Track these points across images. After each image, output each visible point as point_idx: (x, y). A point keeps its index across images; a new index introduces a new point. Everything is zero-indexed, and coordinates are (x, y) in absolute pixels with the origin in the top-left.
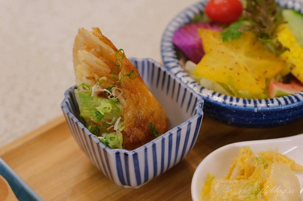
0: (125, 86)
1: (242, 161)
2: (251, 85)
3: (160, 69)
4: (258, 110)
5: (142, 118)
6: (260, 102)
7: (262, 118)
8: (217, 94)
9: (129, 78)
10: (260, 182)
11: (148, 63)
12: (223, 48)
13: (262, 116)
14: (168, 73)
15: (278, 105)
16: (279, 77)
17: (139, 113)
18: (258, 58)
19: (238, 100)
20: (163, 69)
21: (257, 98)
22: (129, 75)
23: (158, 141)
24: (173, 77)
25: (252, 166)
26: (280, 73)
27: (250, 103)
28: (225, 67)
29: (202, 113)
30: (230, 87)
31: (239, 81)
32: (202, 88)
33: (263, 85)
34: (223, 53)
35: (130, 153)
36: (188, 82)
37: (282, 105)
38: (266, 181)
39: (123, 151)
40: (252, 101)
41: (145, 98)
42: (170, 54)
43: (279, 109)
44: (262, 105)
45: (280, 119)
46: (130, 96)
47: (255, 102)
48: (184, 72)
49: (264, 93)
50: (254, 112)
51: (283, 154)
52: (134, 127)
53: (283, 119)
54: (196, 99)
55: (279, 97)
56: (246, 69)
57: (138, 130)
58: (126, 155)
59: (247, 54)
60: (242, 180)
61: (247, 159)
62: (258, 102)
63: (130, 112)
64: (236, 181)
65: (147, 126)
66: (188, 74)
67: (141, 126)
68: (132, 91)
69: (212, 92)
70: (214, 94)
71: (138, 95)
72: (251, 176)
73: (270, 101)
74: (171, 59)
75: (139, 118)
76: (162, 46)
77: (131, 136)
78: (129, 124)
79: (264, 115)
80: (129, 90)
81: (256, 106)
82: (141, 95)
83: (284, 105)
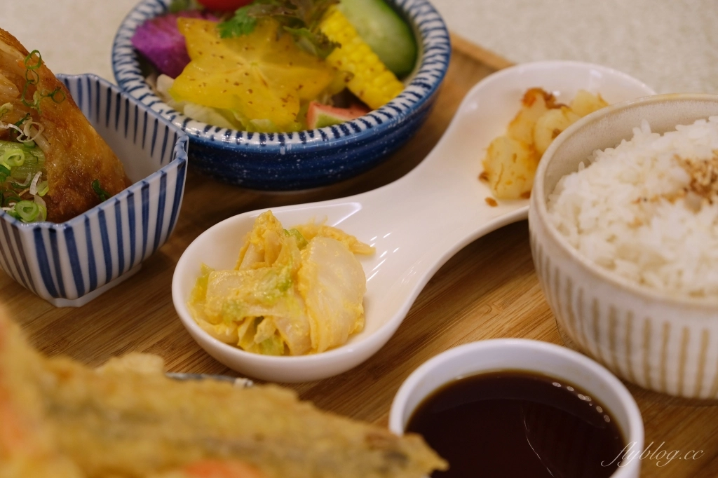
0: (46, 114)
1: (259, 235)
2: (273, 109)
3: (109, 90)
4: (286, 151)
5: (78, 171)
6: (290, 136)
7: (296, 166)
8: (214, 128)
9: (52, 101)
10: (290, 267)
11: (89, 81)
12: (223, 49)
13: (294, 161)
14: (125, 96)
15: (322, 140)
16: (326, 98)
17: (73, 162)
18: (288, 65)
19: (250, 136)
20: (115, 90)
21: (285, 131)
22: (51, 95)
23: (108, 206)
24: (133, 102)
25: (278, 244)
26: (328, 89)
27: (271, 139)
28: (227, 81)
29: (186, 158)
30: (237, 116)
31: (251, 103)
32: (187, 121)
33: (295, 108)
34: (222, 57)
35: (60, 228)
36: (161, 111)
37: (328, 140)
38: (301, 266)
39: (45, 226)
40: (276, 135)
41: (84, 137)
42: (128, 68)
43: (323, 147)
44: (294, 142)
45: (328, 169)
46: (56, 131)
47: (281, 138)
48: (153, 95)
49: (296, 121)
50: (280, 155)
51: (334, 225)
52: (66, 187)
53: (335, 166)
54: (176, 135)
55: (324, 127)
56: (265, 83)
57: (73, 193)
58: (52, 232)
59: (268, 58)
60: (260, 270)
61: (268, 232)
62: (286, 137)
63: (58, 160)
64: (251, 272)
65: (89, 185)
66: (163, 98)
67: (78, 186)
68: (59, 122)
69: (203, 125)
70: (208, 128)
71: (69, 131)
72: (277, 262)
73: (307, 135)
74: (131, 76)
75: (75, 171)
76: (114, 55)
77: (61, 204)
78: (56, 181)
79: (299, 160)
80: (52, 121)
81: (283, 145)
82: (75, 131)
83: (332, 140)
